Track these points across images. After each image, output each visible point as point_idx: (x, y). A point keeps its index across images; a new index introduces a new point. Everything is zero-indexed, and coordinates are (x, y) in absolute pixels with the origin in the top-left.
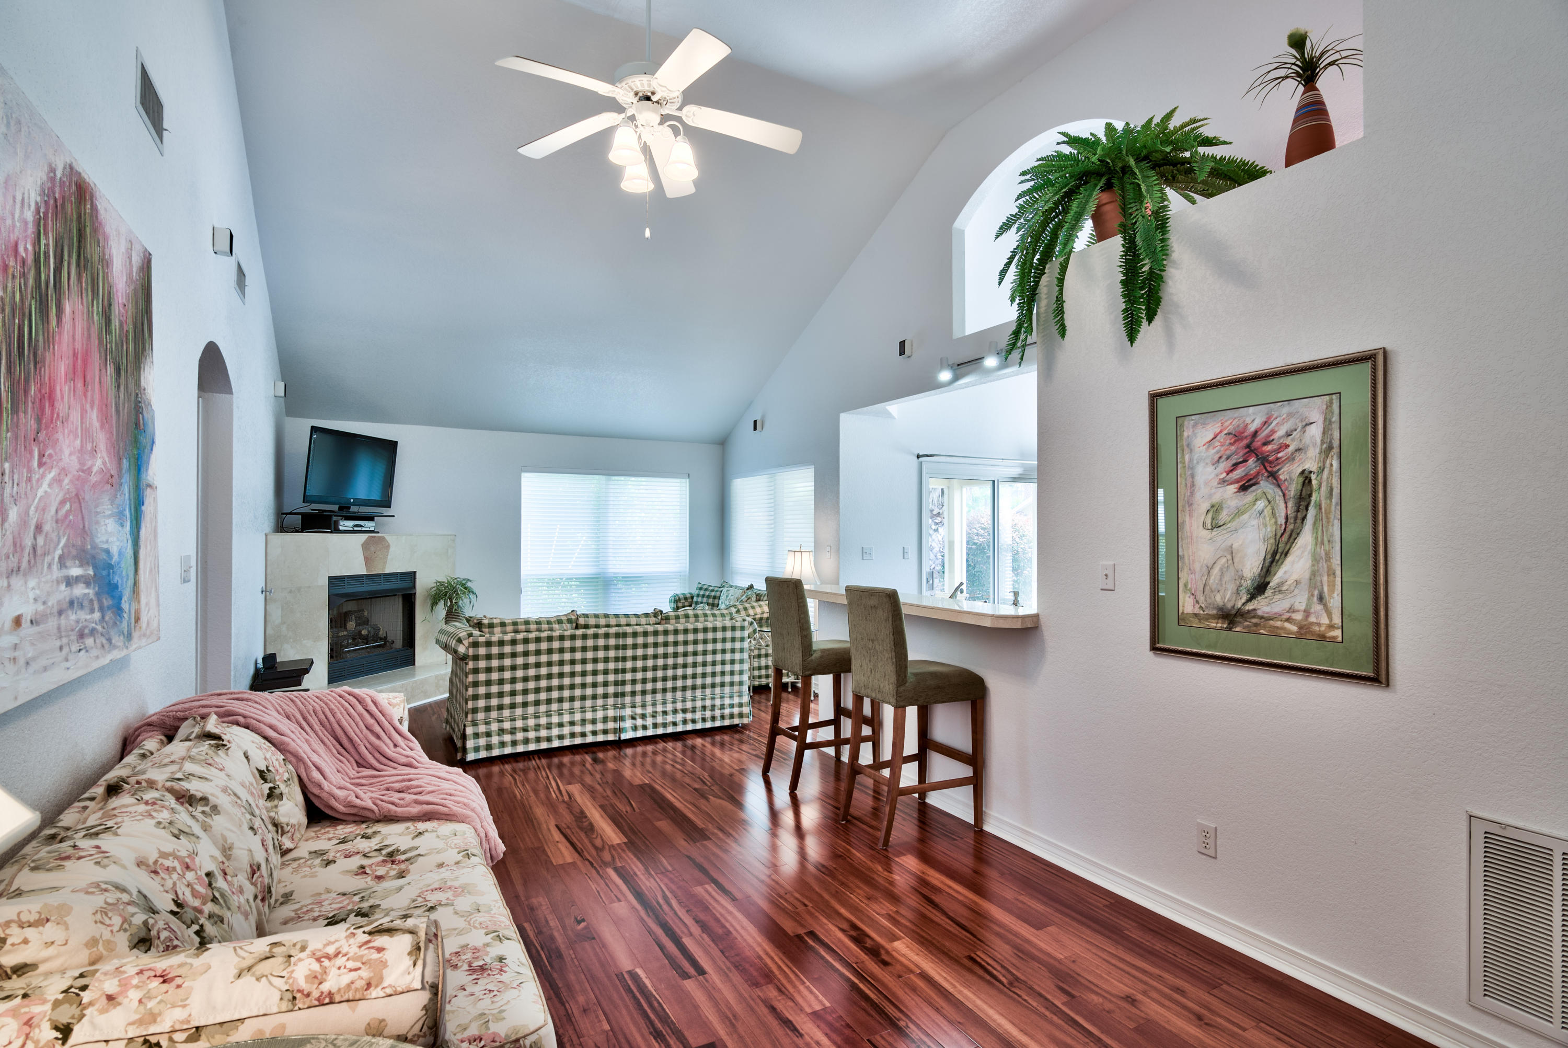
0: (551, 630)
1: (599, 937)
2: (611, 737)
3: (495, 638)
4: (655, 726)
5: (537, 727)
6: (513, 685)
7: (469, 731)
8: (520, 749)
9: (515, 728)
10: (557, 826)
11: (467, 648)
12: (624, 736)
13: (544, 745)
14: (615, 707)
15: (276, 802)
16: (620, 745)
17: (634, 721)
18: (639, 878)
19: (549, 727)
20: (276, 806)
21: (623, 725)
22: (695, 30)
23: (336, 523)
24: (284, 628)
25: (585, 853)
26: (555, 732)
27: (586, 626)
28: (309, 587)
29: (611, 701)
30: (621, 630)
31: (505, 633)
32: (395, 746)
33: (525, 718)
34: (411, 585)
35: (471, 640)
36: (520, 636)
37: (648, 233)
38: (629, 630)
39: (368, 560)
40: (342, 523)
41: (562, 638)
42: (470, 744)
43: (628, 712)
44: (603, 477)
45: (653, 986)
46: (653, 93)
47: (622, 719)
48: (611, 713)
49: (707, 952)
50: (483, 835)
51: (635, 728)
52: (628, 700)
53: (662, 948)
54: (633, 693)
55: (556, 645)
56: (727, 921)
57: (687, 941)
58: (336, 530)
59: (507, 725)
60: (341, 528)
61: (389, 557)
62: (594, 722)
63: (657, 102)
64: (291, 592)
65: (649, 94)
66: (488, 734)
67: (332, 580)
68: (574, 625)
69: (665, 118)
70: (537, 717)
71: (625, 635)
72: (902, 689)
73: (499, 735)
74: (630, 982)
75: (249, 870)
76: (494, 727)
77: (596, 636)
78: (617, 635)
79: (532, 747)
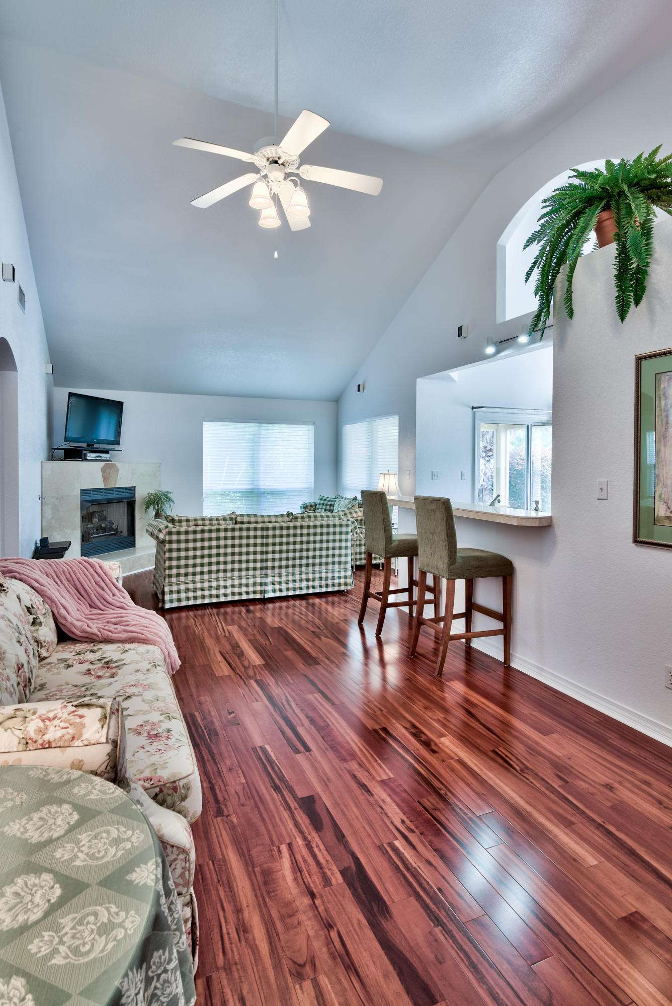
0: (219, 524)
1: (243, 724)
2: (258, 596)
3: (183, 529)
4: (288, 589)
5: (210, 588)
6: (194, 560)
7: (167, 589)
8: (199, 602)
9: (196, 588)
10: (220, 651)
11: (165, 536)
12: (267, 596)
13: (215, 600)
14: (261, 576)
15: (37, 627)
16: (264, 601)
17: (273, 586)
18: (271, 687)
19: (218, 588)
20: (37, 630)
21: (266, 588)
22: (304, 112)
23: (85, 455)
24: (53, 521)
25: (237, 670)
26: (222, 591)
27: (242, 523)
28: (68, 496)
29: (258, 572)
30: (264, 525)
31: (189, 526)
32: (114, 595)
33: (202, 582)
34: (132, 495)
35: (167, 530)
36: (199, 528)
37: (276, 255)
38: (270, 525)
39: (105, 479)
40: (89, 455)
41: (226, 530)
42: (167, 597)
43: (270, 580)
44: (257, 424)
45: (276, 757)
46: (279, 158)
47: (265, 584)
48: (258, 580)
49: (313, 738)
50: (166, 653)
51: (274, 591)
52: (270, 572)
53: (283, 732)
54: (273, 568)
55: (222, 534)
56: (328, 718)
57: (300, 730)
58: (86, 460)
59: (191, 586)
60: (88, 458)
61: (118, 477)
62: (247, 585)
63: (282, 164)
64: (57, 498)
65: (277, 159)
66: (179, 592)
67: (83, 491)
68: (234, 521)
69: (287, 176)
70: (210, 581)
71: (267, 529)
72: (452, 567)
73: (186, 592)
74: (260, 753)
75: (16, 667)
76: (183, 587)
77: (248, 529)
78: (262, 529)
79: (207, 601)
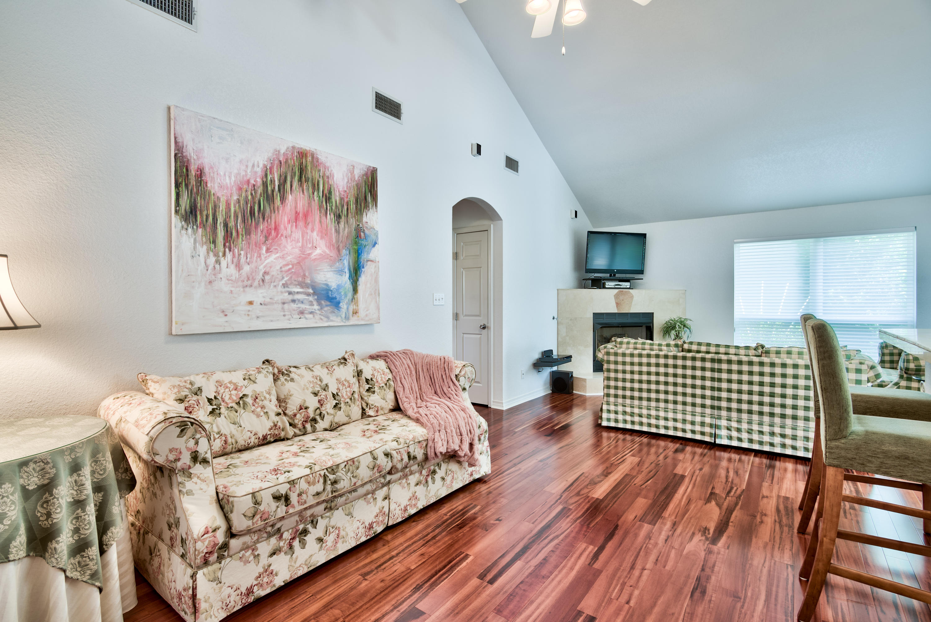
0: (661, 350)
1: (488, 533)
2: (707, 439)
3: (620, 351)
4: (751, 441)
5: (649, 416)
6: (632, 384)
7: (605, 407)
8: (637, 427)
9: (634, 413)
10: (583, 473)
11: (603, 355)
12: (718, 441)
13: (654, 430)
14: (712, 416)
16: (713, 446)
17: (729, 432)
18: (565, 520)
19: (657, 418)
21: (718, 432)
23: (604, 284)
24: (567, 338)
25: (567, 493)
26: (662, 423)
27: (689, 351)
28: (581, 318)
29: (708, 411)
30: (716, 357)
31: (628, 348)
33: (640, 408)
34: (650, 321)
35: (605, 350)
36: (636, 352)
37: (564, 51)
38: (724, 357)
39: (618, 304)
40: (607, 284)
41: (666, 357)
42: (605, 415)
43: (724, 423)
45: (461, 569)
47: (717, 427)
48: (708, 420)
49: (514, 577)
51: (730, 438)
52: (724, 413)
53: (503, 556)
54: (729, 409)
56: (560, 572)
57: (518, 564)
58: (604, 287)
59: (628, 410)
60: (607, 286)
61: (633, 303)
62: (693, 423)
64: (571, 320)
66: (616, 412)
67: (596, 316)
68: (681, 349)
70: (649, 409)
71: (720, 361)
73: (623, 415)
74: (458, 559)
75: (298, 407)
76: (620, 409)
77: (694, 359)
78: (713, 360)
79: (645, 429)
